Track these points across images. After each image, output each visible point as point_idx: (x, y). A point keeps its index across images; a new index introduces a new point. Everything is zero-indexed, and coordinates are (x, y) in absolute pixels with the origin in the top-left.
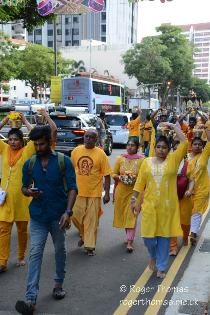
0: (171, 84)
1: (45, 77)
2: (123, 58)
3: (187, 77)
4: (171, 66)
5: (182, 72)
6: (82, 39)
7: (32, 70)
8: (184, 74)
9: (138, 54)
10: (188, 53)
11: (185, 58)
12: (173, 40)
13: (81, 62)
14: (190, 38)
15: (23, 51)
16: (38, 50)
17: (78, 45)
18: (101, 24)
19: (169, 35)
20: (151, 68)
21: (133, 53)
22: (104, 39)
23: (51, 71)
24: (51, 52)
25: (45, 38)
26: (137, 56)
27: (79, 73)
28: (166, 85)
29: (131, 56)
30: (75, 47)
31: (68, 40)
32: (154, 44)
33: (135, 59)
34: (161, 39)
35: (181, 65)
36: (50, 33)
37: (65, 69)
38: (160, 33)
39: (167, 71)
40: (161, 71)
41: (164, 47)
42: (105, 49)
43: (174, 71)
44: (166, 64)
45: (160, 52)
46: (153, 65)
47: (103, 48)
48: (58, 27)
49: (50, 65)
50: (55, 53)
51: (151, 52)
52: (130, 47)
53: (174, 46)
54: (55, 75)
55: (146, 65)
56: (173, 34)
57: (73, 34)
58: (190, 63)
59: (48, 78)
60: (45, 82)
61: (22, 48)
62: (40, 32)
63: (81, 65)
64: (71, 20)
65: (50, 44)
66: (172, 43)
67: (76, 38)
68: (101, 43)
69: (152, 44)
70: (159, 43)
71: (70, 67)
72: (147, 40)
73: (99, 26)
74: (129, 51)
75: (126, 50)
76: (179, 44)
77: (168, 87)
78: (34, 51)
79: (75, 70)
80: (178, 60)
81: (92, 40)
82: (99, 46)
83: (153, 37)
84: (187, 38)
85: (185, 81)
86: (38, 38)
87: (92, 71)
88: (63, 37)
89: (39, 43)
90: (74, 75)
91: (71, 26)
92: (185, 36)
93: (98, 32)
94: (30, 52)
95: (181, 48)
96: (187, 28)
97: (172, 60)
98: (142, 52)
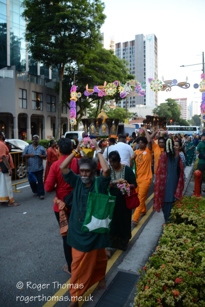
0: (172, 121)
1: (122, 119)
2: (153, 111)
3: (178, 118)
4: (172, 114)
5: (176, 116)
6: (137, 104)
7: (117, 117)
8: (177, 117)
9: (159, 110)
10: (178, 109)
11: (177, 111)
12: (172, 104)
13: (136, 113)
14: (179, 103)
15: (115, 110)
16: (120, 110)
17: (135, 107)
18: (144, 99)
19: (170, 102)
20: (164, 115)
21: (157, 109)
22: (145, 104)
23: (125, 117)
24: (125, 110)
25: (122, 105)
26: (158, 111)
27: (135, 117)
28: (170, 122)
29: (156, 111)
30: (134, 107)
31: (131, 105)
32: (165, 106)
33: (157, 112)
34: (167, 104)
35: (176, 114)
36: (124, 103)
37: (130, 116)
38: (167, 102)
39: (170, 116)
40: (168, 116)
41: (169, 107)
42: (146, 108)
43: (173, 116)
44: (170, 113)
45: (167, 109)
46: (164, 114)
47: (144, 107)
48: (128, 101)
49: (124, 114)
50: (126, 110)
51: (163, 109)
52: (155, 107)
53: (172, 106)
54: (126, 118)
55: (162, 114)
56: (172, 102)
57: (133, 103)
58: (179, 113)
59: (123, 120)
60: (122, 121)
61: (114, 109)
62: (120, 103)
63: (136, 114)
64: (132, 98)
65: (124, 107)
66: (172, 105)
67: (134, 104)
68: (144, 106)
69: (164, 106)
70: (167, 105)
71: (132, 115)
72: (162, 104)
73: (143, 100)
74: (155, 109)
75: (154, 108)
76: (175, 106)
77: (171, 122)
78: (118, 109)
79: (134, 116)
80: (174, 112)
81: (140, 105)
82: (143, 107)
83: (164, 104)
84: (178, 103)
85: (177, 120)
86: (120, 105)
87: (140, 116)
88: (129, 104)
89: (120, 107)
90: (133, 118)
91: (132, 100)
92: (177, 103)
93: (143, 102)
94: (117, 110)
95: (175, 107)
96: (178, 100)
97: (172, 112)
98: (160, 109)
